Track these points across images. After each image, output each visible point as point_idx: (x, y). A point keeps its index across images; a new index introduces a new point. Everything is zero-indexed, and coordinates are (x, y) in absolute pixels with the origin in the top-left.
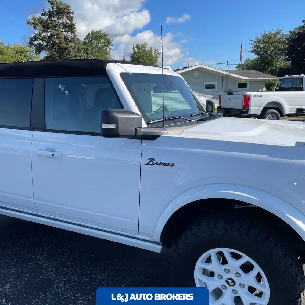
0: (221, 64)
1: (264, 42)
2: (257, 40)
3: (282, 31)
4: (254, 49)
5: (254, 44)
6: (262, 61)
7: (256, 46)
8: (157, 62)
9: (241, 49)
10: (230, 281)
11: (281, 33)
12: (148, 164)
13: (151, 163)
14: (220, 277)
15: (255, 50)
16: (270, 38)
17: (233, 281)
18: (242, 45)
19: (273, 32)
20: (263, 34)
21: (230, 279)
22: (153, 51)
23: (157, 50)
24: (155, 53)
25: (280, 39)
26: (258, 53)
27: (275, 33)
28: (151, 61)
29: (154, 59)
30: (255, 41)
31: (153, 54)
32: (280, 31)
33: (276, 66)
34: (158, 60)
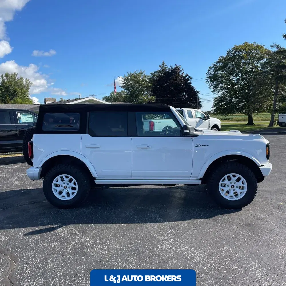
0: (93, 95)
1: (131, 80)
2: (125, 78)
3: (144, 72)
4: (123, 86)
5: (123, 81)
6: (131, 95)
7: (125, 83)
8: (29, 91)
9: (115, 85)
10: (232, 186)
11: (143, 74)
12: (196, 146)
13: (198, 146)
14: (228, 186)
15: (125, 86)
16: (135, 77)
17: (234, 186)
18: (115, 82)
19: (137, 72)
20: (129, 73)
21: (232, 185)
22: (24, 81)
23: (28, 80)
24: (26, 82)
25: (143, 78)
26: (127, 89)
27: (139, 73)
28: (22, 90)
29: (25, 89)
30: (124, 79)
31: (24, 83)
32: (142, 72)
33: (141, 100)
34: (29, 89)
